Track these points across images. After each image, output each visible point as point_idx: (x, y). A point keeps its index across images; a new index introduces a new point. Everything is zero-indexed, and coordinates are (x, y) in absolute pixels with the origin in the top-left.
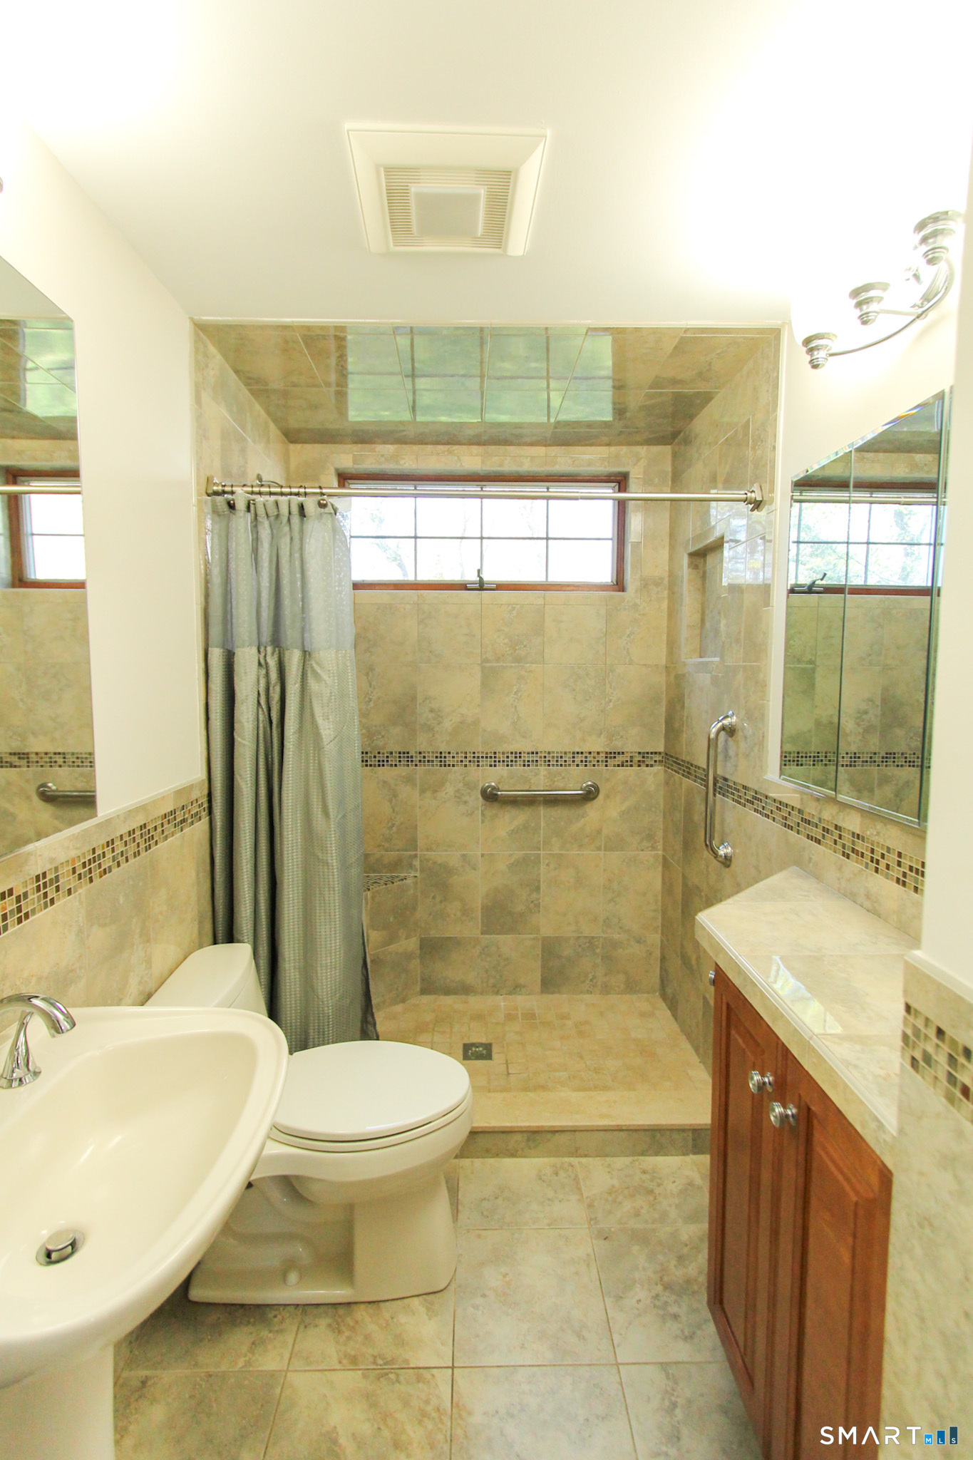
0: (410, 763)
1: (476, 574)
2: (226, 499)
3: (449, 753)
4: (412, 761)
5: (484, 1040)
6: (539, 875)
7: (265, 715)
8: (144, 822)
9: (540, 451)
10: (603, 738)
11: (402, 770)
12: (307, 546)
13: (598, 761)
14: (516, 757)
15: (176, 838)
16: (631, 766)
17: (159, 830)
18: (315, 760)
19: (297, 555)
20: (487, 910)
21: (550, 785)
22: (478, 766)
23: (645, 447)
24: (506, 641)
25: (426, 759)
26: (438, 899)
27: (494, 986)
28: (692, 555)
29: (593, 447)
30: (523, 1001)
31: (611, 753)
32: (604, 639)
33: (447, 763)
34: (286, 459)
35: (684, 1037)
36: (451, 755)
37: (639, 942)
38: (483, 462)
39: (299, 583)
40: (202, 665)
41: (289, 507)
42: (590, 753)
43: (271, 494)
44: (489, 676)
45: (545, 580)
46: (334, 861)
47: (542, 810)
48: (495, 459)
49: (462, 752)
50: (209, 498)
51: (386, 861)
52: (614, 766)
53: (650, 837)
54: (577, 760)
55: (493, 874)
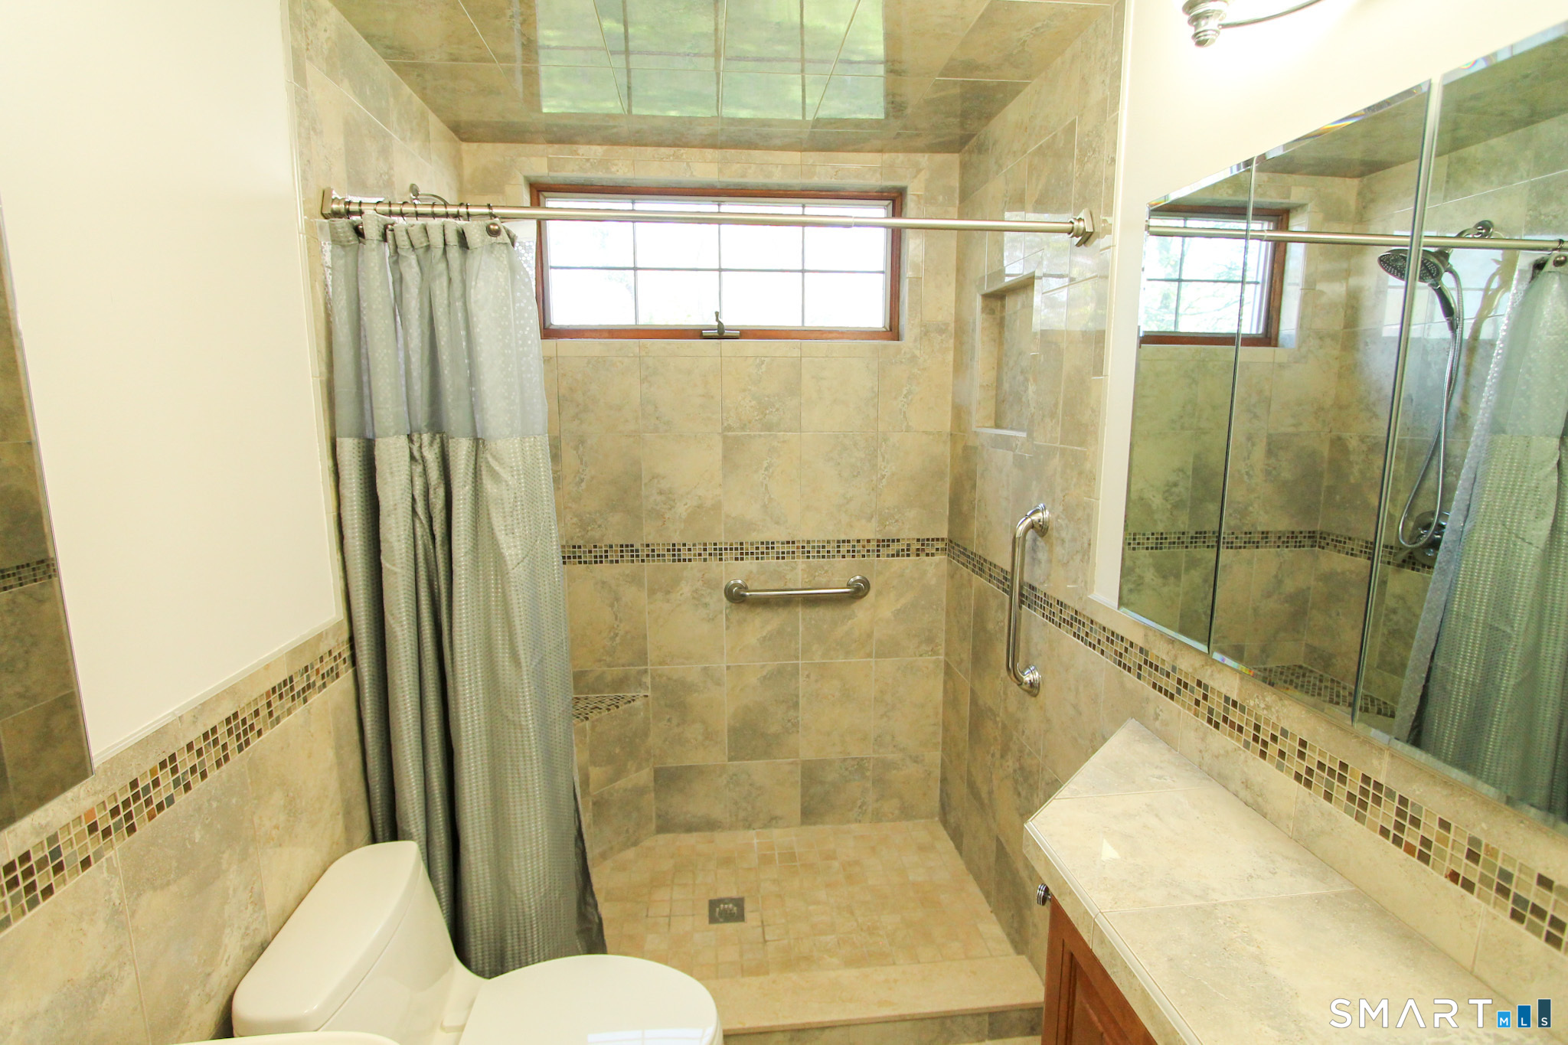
0: (635, 558)
1: (715, 318)
2: (352, 223)
3: (684, 545)
4: (638, 556)
5: (734, 894)
6: (797, 688)
7: (425, 529)
8: (233, 712)
9: (795, 157)
10: (874, 524)
11: (626, 567)
12: (472, 291)
13: (868, 551)
14: (767, 548)
15: (296, 715)
16: (908, 555)
17: (264, 712)
18: (497, 588)
19: (459, 304)
20: (733, 731)
21: (810, 581)
22: (721, 559)
23: (927, 155)
24: (754, 403)
25: (656, 553)
26: (675, 721)
27: (745, 819)
28: (987, 297)
29: (862, 154)
30: (779, 836)
31: (883, 541)
32: (876, 400)
33: (682, 558)
34: (457, 163)
35: (971, 876)
36: (687, 547)
37: (916, 762)
38: (720, 171)
39: (464, 344)
40: (329, 463)
41: (444, 235)
42: (858, 541)
43: (417, 215)
44: (733, 448)
45: (800, 325)
46: (530, 722)
47: (800, 612)
48: (736, 167)
49: (700, 544)
50: (326, 221)
51: (609, 678)
52: (888, 556)
53: (930, 640)
54: (843, 549)
55: (741, 690)
